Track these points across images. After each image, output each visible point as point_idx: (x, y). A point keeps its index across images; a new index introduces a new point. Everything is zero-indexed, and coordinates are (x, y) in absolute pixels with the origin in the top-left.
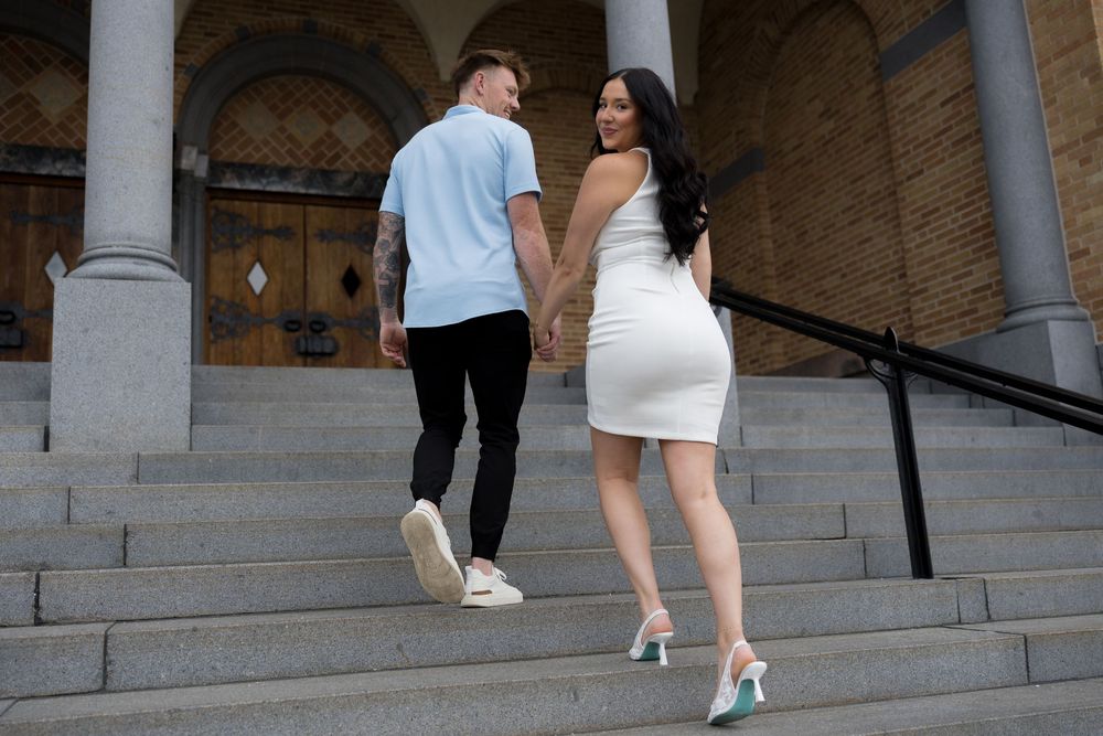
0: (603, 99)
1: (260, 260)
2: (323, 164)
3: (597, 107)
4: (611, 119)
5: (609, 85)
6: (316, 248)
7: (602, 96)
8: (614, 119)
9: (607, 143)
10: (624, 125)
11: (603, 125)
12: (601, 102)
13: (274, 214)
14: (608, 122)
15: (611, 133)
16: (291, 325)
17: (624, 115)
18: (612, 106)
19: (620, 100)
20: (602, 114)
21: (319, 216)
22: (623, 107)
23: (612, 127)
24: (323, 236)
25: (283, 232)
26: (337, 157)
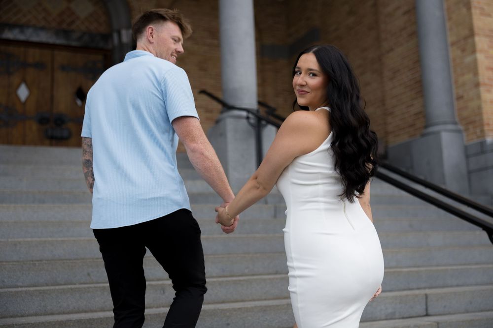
0: (299, 68)
1: (24, 81)
2: (64, 26)
3: (294, 73)
4: (304, 83)
5: (304, 57)
6: (60, 76)
7: (298, 66)
8: (307, 84)
9: (301, 101)
10: (314, 89)
11: (298, 88)
12: (296, 70)
13: (34, 55)
14: (302, 86)
15: (303, 93)
16: (43, 121)
17: (315, 82)
18: (306, 73)
19: (311, 70)
20: (298, 80)
21: (61, 57)
22: (314, 75)
23: (306, 89)
24: (63, 68)
25: (39, 66)
26: (73, 22)
